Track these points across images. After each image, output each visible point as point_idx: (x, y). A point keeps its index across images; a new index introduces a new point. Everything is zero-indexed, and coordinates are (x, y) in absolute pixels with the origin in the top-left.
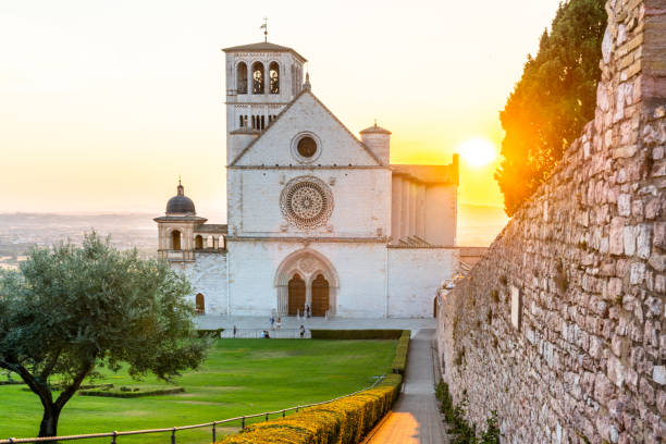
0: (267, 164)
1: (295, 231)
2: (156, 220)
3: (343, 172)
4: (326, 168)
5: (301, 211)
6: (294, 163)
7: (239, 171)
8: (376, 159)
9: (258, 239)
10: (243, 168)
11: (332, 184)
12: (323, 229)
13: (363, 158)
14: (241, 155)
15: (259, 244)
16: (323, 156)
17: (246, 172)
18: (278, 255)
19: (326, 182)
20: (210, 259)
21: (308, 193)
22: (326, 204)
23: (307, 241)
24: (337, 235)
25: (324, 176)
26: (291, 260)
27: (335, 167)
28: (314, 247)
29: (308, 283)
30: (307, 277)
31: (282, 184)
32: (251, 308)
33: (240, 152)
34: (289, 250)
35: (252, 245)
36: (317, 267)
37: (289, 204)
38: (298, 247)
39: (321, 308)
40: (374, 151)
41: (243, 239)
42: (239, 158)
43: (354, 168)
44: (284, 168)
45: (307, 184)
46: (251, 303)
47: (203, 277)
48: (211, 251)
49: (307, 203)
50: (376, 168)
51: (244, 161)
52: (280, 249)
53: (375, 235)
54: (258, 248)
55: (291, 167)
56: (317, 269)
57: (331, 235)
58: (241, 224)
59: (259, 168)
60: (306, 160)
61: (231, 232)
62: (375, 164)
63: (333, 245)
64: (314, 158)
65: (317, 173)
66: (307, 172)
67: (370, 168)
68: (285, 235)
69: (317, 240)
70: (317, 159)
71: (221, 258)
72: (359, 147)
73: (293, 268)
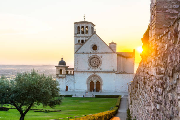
0: (84, 52)
1: (91, 70)
2: (56, 67)
3: (104, 54)
4: (100, 53)
5: (93, 64)
7: (77, 54)
8: (113, 51)
9: (82, 72)
10: (78, 53)
11: (101, 57)
12: (99, 69)
13: (110, 51)
15: (82, 73)
16: (99, 50)
19: (100, 57)
20: (69, 77)
21: (95, 59)
22: (100, 62)
23: (95, 72)
24: (102, 71)
25: (99, 55)
26: (90, 77)
27: (102, 53)
28: (97, 74)
29: (95, 83)
30: (95, 81)
31: (88, 57)
32: (80, 89)
33: (78, 49)
34: (90, 74)
35: (80, 73)
36: (97, 79)
37: (90, 63)
38: (92, 74)
39: (98, 89)
40: (112, 49)
41: (78, 72)
42: (77, 51)
43: (107, 53)
44: (89, 53)
45: (95, 57)
46: (80, 88)
47: (68, 81)
48: (70, 75)
49: (95, 62)
51: (79, 51)
52: (88, 74)
53: (112, 71)
55: (91, 53)
57: (101, 71)
58: (78, 68)
59: (82, 53)
60: (95, 51)
61: (75, 70)
62: (113, 52)
63: (101, 73)
64: (96, 51)
65: (97, 55)
66: (95, 54)
67: (111, 53)
68: (89, 70)
69: (97, 72)
71: (72, 76)
72: (108, 48)
73: (91, 79)
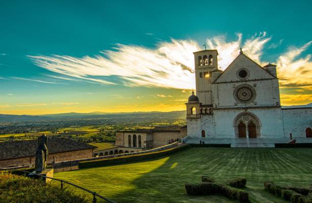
0: (227, 81)
1: (240, 105)
2: (186, 104)
3: (259, 82)
4: (252, 80)
5: (242, 97)
6: (238, 80)
7: (217, 85)
10: (218, 83)
11: (255, 86)
12: (252, 104)
13: (267, 76)
14: (217, 79)
15: (226, 110)
16: (251, 76)
17: (219, 85)
18: (234, 114)
19: (252, 86)
20: (207, 117)
21: (245, 90)
22: (253, 94)
23: (246, 109)
24: (258, 106)
25: (251, 84)
26: (239, 116)
27: (255, 80)
28: (249, 111)
29: (247, 125)
30: (246, 123)
31: (234, 88)
32: (224, 135)
33: (216, 78)
34: (238, 112)
35: (223, 111)
36: (250, 118)
37: (237, 95)
38: (243, 111)
39: (253, 135)
40: (272, 73)
41: (219, 109)
42: (216, 80)
43: (264, 79)
44: (234, 82)
45: (244, 87)
46: (224, 133)
47: (204, 124)
48: (206, 114)
49: (244, 94)
50: (274, 79)
51: (219, 81)
52: (235, 112)
53: (275, 105)
54: (226, 113)
55: (237, 82)
56: (250, 119)
57: (256, 106)
58: (218, 103)
59: (224, 83)
60: (243, 79)
61: (214, 107)
62: (273, 77)
63: (257, 110)
64: (246, 78)
65: (248, 83)
66: (244, 83)
67: (271, 79)
68: (236, 107)
69: (250, 108)
70: (247, 78)
71: (211, 116)
72: (265, 72)
73: (240, 119)
